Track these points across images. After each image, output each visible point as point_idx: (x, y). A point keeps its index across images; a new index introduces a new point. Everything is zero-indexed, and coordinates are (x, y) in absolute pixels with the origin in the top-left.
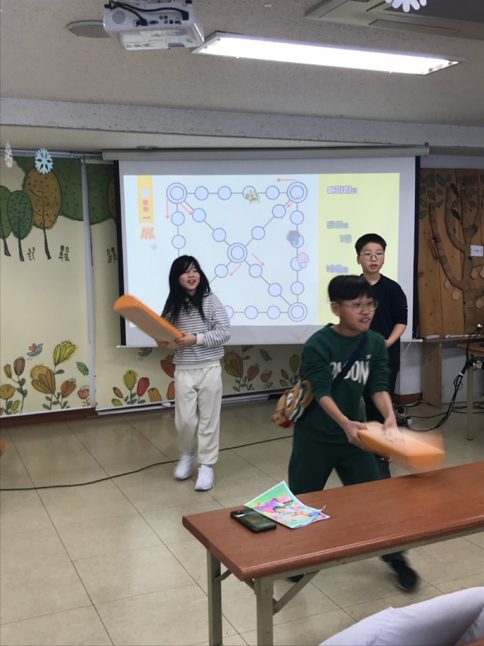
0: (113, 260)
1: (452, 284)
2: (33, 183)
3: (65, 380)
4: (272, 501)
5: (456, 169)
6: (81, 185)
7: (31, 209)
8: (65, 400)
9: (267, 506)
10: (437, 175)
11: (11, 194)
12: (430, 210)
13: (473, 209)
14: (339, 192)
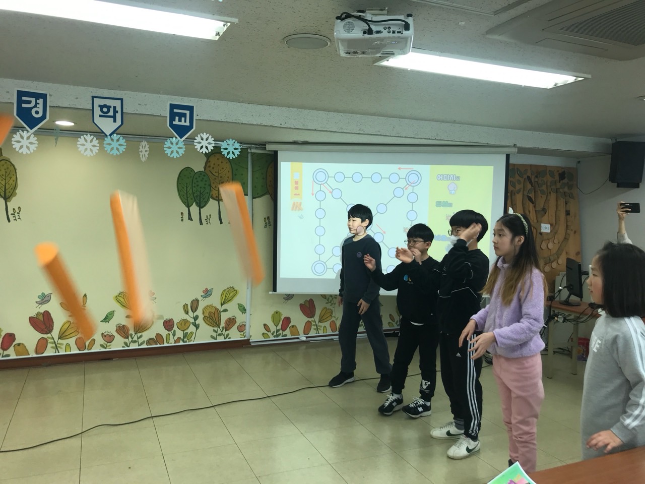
0: (268, 226)
2: (212, 166)
3: (228, 317)
5: (531, 165)
6: (247, 169)
7: (210, 185)
8: (227, 332)
10: (518, 169)
11: (195, 173)
12: (511, 196)
13: (543, 196)
14: (446, 179)
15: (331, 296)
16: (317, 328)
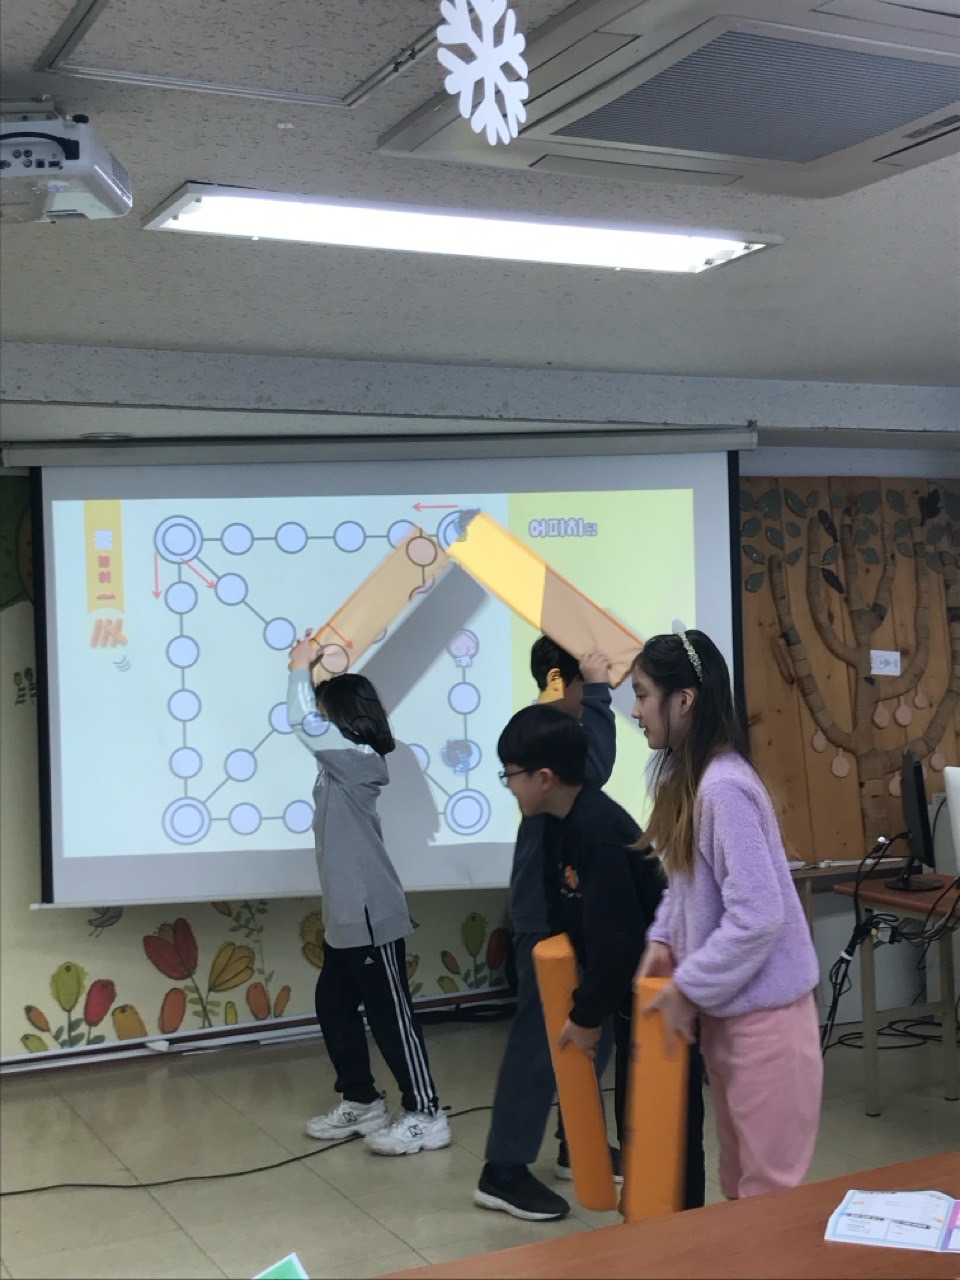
0: (27, 698)
1: (829, 739)
5: (829, 479)
10: (787, 492)
12: (771, 571)
13: (872, 567)
14: (556, 533)
15: (246, 904)
16: (204, 1009)
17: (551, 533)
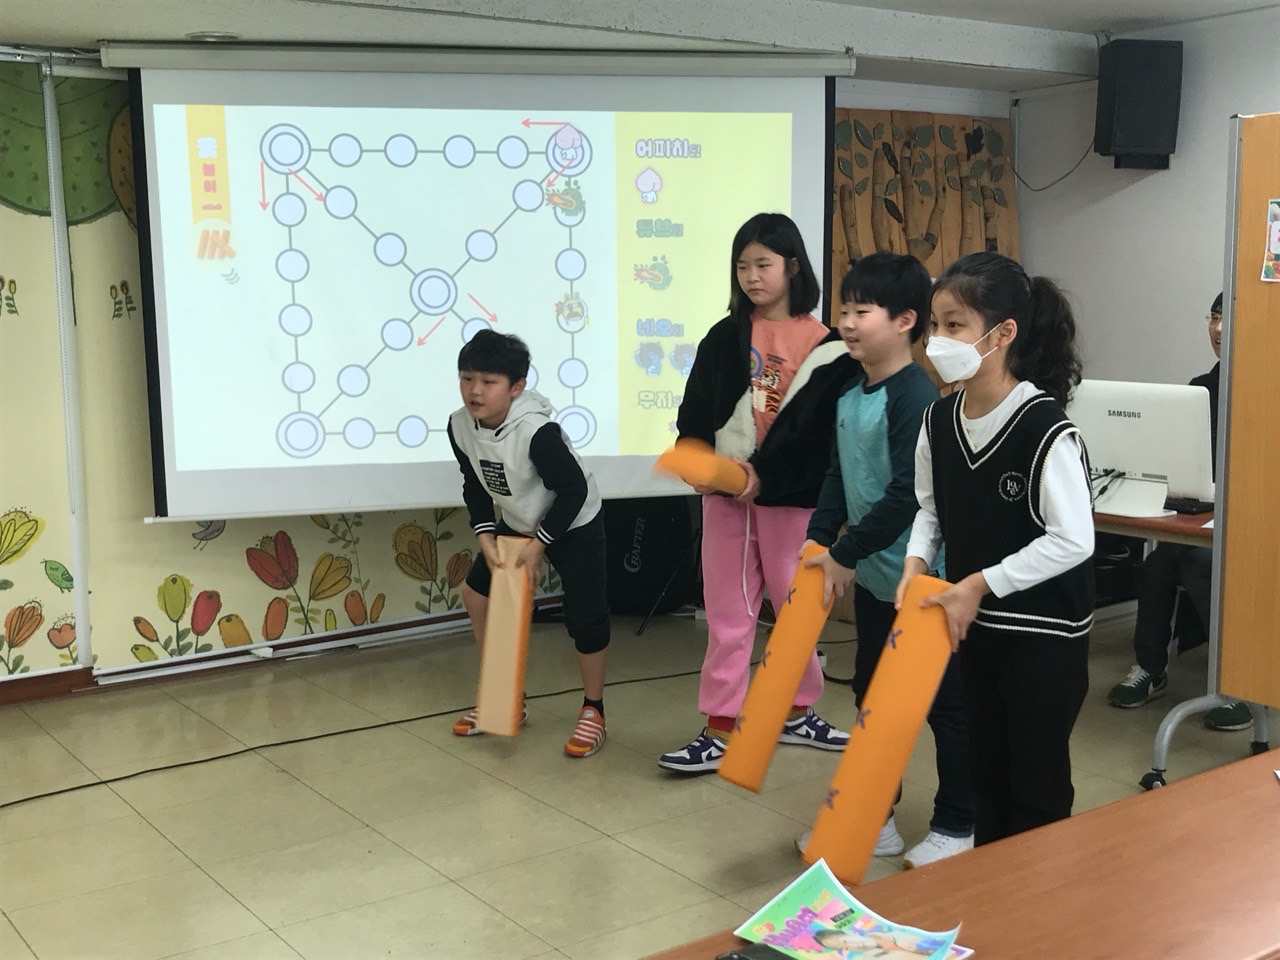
0: (124, 311)
3: (17, 606)
4: (800, 917)
5: (891, 111)
6: (44, 128)
8: (16, 652)
9: (795, 929)
10: (857, 124)
12: (842, 203)
13: (925, 199)
14: (662, 154)
15: (343, 517)
16: (306, 616)
17: (657, 154)
